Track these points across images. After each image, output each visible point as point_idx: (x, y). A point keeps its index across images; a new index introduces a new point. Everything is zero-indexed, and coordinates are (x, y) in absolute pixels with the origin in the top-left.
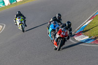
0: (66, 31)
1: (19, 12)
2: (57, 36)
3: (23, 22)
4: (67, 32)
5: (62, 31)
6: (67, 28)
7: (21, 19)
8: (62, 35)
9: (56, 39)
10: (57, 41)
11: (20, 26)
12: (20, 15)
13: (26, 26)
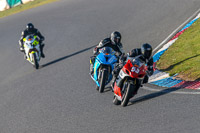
0: (141, 65)
1: (30, 25)
2: (123, 75)
3: (37, 47)
4: (143, 68)
5: (133, 64)
6: (143, 59)
7: (34, 42)
8: (133, 73)
9: (119, 81)
10: (121, 86)
11: (31, 54)
12: (31, 31)
13: (43, 56)
